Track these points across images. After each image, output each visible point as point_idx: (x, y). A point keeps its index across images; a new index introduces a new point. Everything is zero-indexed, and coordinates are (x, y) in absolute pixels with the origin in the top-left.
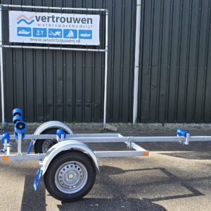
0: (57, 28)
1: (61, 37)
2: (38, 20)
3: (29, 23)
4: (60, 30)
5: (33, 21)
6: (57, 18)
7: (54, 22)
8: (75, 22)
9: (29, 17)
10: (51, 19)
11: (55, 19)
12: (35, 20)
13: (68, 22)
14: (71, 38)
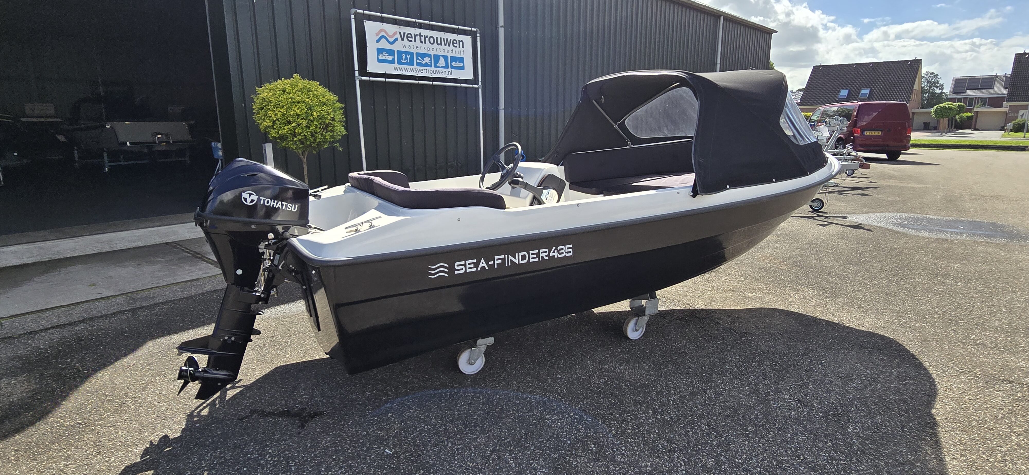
0: (426, 52)
1: (431, 66)
2: (403, 39)
3: (392, 43)
4: (429, 56)
5: (396, 39)
6: (425, 37)
7: (422, 42)
8: (445, 45)
9: (391, 34)
10: (418, 38)
11: (423, 38)
12: (399, 39)
13: (438, 44)
14: (442, 67)
